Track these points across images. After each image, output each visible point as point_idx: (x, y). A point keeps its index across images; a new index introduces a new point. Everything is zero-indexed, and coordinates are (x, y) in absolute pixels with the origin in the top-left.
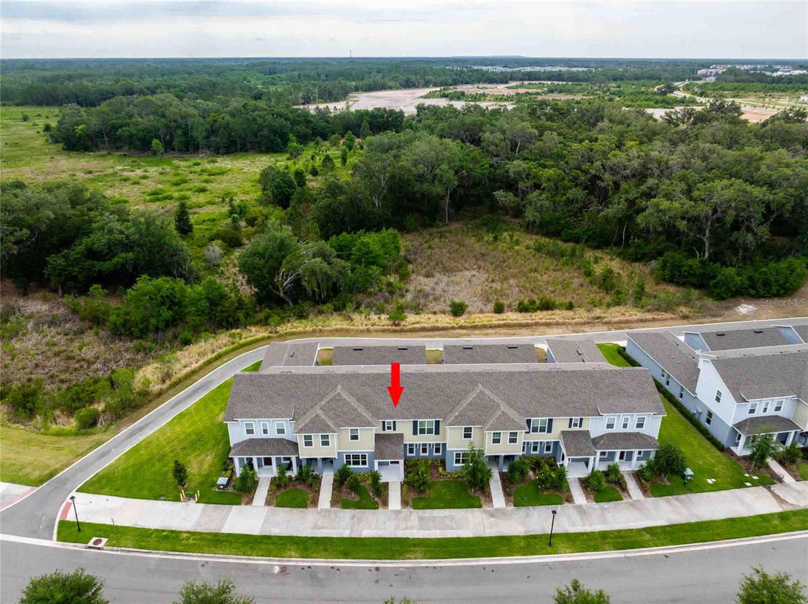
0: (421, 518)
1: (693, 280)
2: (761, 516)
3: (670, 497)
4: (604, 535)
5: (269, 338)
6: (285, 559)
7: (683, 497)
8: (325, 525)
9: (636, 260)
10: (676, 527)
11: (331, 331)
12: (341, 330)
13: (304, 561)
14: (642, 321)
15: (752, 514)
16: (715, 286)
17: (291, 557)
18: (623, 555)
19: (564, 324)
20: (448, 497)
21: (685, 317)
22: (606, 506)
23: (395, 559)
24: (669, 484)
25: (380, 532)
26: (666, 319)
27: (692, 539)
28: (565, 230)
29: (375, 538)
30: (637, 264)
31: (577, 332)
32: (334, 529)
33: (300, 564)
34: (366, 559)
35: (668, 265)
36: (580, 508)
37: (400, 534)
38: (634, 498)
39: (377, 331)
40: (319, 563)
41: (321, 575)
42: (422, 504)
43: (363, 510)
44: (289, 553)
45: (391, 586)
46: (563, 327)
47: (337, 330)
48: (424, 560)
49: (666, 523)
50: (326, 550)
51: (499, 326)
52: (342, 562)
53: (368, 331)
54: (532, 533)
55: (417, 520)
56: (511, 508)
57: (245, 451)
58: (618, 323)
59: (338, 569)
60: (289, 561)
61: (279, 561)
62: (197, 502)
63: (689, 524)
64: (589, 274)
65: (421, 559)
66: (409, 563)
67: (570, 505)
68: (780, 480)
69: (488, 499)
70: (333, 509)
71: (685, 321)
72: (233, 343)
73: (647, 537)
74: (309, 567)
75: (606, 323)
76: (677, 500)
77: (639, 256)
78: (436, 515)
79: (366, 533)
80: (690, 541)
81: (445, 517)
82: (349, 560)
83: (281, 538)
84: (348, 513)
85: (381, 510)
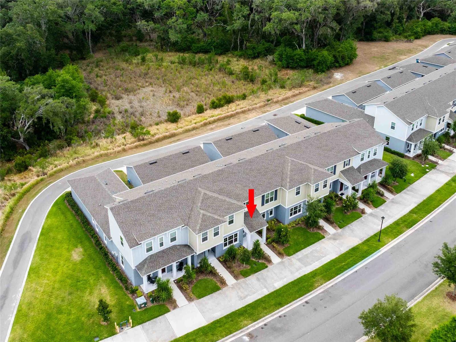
0: (299, 260)
1: (302, 64)
2: (446, 184)
3: (404, 191)
4: (397, 223)
5: (42, 180)
6: (244, 329)
7: (409, 188)
8: (246, 293)
9: (255, 58)
10: (421, 205)
11: (93, 159)
12: (101, 155)
13: (258, 323)
14: (294, 96)
15: (442, 185)
16: (318, 65)
17: (247, 325)
18: (413, 231)
19: (253, 109)
20: (301, 240)
21: (315, 88)
22: (383, 208)
23: (311, 291)
24: (398, 184)
25: (285, 280)
26: (306, 92)
27: (434, 208)
28: (193, 45)
29: (286, 285)
30: (256, 61)
31: (265, 113)
32: (254, 293)
33: (257, 326)
34: (294, 300)
35: (283, 56)
36: (371, 215)
37: (298, 275)
38: (391, 198)
39: (131, 148)
40: (268, 319)
41: (279, 325)
42: (291, 251)
43: (259, 272)
44: (242, 323)
45: (325, 307)
46: (254, 111)
47: (98, 157)
48: (327, 283)
49: (416, 205)
50: (265, 308)
51: (214, 121)
52: (282, 310)
53: (124, 150)
54: (365, 239)
55: (298, 262)
56: (340, 230)
57: (152, 267)
58: (283, 100)
59: (285, 316)
60: (248, 329)
61: (242, 332)
62: (132, 327)
63: (424, 201)
64: (231, 73)
65: (324, 283)
66: (320, 289)
67: (366, 215)
68: (437, 163)
69: (323, 231)
70: (239, 281)
71: (316, 90)
72: (14, 195)
73: (415, 216)
74: (265, 325)
75: (277, 102)
76: (408, 191)
77: (256, 55)
78: (305, 253)
79: (278, 285)
80: (433, 209)
81: (312, 252)
82: (285, 306)
83: (227, 317)
84: (252, 279)
85: (270, 267)
